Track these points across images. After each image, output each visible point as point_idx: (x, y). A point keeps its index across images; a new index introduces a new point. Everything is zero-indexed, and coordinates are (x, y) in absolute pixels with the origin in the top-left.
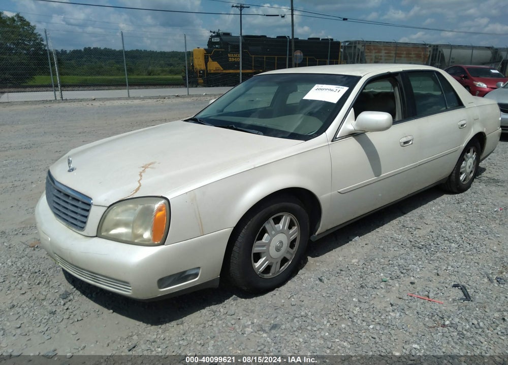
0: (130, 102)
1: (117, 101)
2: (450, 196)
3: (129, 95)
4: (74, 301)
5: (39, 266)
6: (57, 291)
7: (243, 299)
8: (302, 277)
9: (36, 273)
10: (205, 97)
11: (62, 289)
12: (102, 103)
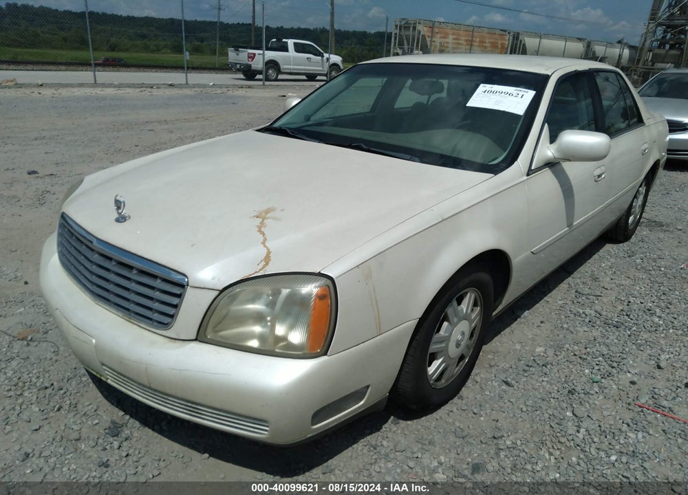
0: (98, 91)
1: (79, 89)
2: (615, 246)
3: (95, 80)
4: (135, 439)
5: (47, 375)
6: (97, 421)
7: (409, 422)
8: (478, 379)
9: (46, 388)
10: (214, 89)
11: (105, 417)
12: (55, 92)
